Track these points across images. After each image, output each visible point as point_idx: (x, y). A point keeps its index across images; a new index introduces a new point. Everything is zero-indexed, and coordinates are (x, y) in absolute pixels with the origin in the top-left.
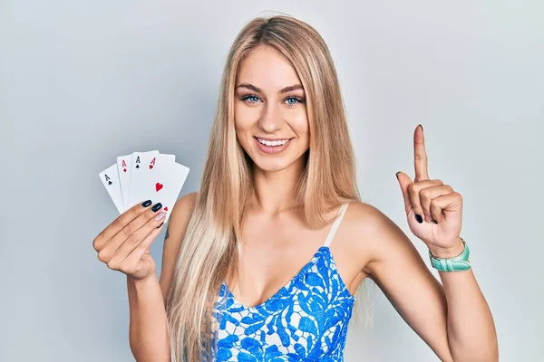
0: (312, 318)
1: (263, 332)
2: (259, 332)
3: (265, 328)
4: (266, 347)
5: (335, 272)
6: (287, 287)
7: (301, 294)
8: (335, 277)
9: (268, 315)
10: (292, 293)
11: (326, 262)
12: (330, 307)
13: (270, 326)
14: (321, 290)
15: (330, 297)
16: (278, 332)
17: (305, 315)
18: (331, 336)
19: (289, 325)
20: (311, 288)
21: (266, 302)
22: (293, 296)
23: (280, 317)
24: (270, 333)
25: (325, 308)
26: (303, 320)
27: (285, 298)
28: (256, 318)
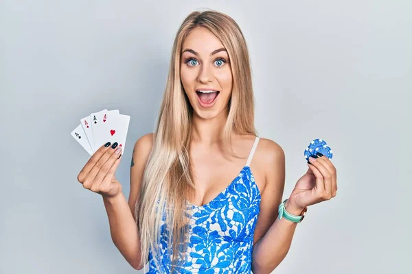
0: (241, 213)
1: (208, 222)
2: (205, 222)
3: (210, 220)
4: (210, 232)
5: (253, 183)
6: (224, 193)
7: (233, 197)
8: (254, 186)
9: (211, 211)
10: (227, 197)
11: (248, 177)
12: (251, 206)
13: (213, 218)
14: (246, 195)
15: (251, 199)
16: (218, 222)
17: (236, 211)
18: (251, 225)
19: (226, 218)
20: (240, 193)
21: (210, 203)
22: (228, 199)
23: (220, 213)
24: (213, 223)
25: (248, 206)
26: (235, 214)
27: (222, 200)
28: (203, 213)
